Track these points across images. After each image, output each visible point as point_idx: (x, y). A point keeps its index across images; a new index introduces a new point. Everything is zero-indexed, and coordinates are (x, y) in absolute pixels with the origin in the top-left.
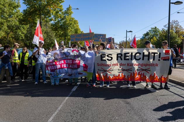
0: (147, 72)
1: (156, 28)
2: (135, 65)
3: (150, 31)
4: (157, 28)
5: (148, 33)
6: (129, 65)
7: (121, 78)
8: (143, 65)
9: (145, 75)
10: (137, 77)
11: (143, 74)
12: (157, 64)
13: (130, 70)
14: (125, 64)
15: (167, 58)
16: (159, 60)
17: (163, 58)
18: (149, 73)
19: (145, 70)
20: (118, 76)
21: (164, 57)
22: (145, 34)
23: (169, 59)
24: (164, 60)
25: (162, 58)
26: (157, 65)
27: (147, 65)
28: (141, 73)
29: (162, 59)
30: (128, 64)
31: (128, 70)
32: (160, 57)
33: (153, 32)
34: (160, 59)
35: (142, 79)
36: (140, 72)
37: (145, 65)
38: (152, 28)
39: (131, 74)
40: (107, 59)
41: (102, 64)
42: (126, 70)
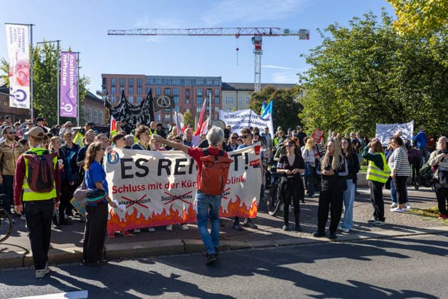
6: (186, 184)
7: (170, 218)
12: (242, 177)
13: (188, 197)
14: (177, 184)
16: (246, 168)
17: (252, 163)
18: (226, 198)
20: (162, 214)
21: (255, 161)
24: (255, 166)
26: (243, 180)
29: (251, 165)
30: (183, 184)
31: (184, 195)
34: (247, 165)
39: (188, 205)
40: (135, 172)
41: (125, 188)
42: (179, 198)
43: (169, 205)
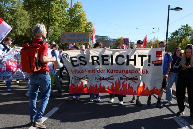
0: (134, 82)
1: (187, 25)
2: (118, 72)
3: (180, 29)
4: (189, 26)
5: (178, 31)
6: (110, 71)
7: (100, 90)
8: (128, 72)
9: (131, 86)
10: (121, 89)
11: (129, 84)
12: (147, 70)
13: (111, 79)
14: (104, 70)
15: (160, 62)
16: (149, 65)
18: (136, 83)
19: (131, 79)
21: (156, 61)
22: (173, 33)
23: (162, 63)
24: (156, 65)
25: (152, 62)
26: (147, 72)
27: (133, 72)
28: (126, 83)
30: (108, 71)
31: (108, 78)
32: (149, 61)
33: (183, 31)
34: (151, 63)
35: (128, 91)
36: (125, 81)
37: (131, 71)
38: (182, 26)
39: (112, 84)
40: (79, 63)
41: (75, 71)
42: (106, 79)
43: (100, 82)
